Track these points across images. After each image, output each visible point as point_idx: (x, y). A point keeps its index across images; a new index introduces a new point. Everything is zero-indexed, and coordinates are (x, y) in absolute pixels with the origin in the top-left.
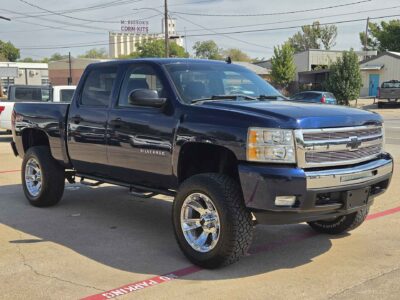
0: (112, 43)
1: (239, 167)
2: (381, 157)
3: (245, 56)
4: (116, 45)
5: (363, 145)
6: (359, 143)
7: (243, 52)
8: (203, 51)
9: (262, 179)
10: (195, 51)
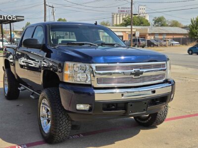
0: (113, 17)
1: (60, 85)
2: (166, 81)
3: (180, 24)
4: (115, 18)
5: (144, 74)
6: (142, 73)
7: (179, 22)
8: (158, 22)
9: (74, 93)
10: (154, 22)
